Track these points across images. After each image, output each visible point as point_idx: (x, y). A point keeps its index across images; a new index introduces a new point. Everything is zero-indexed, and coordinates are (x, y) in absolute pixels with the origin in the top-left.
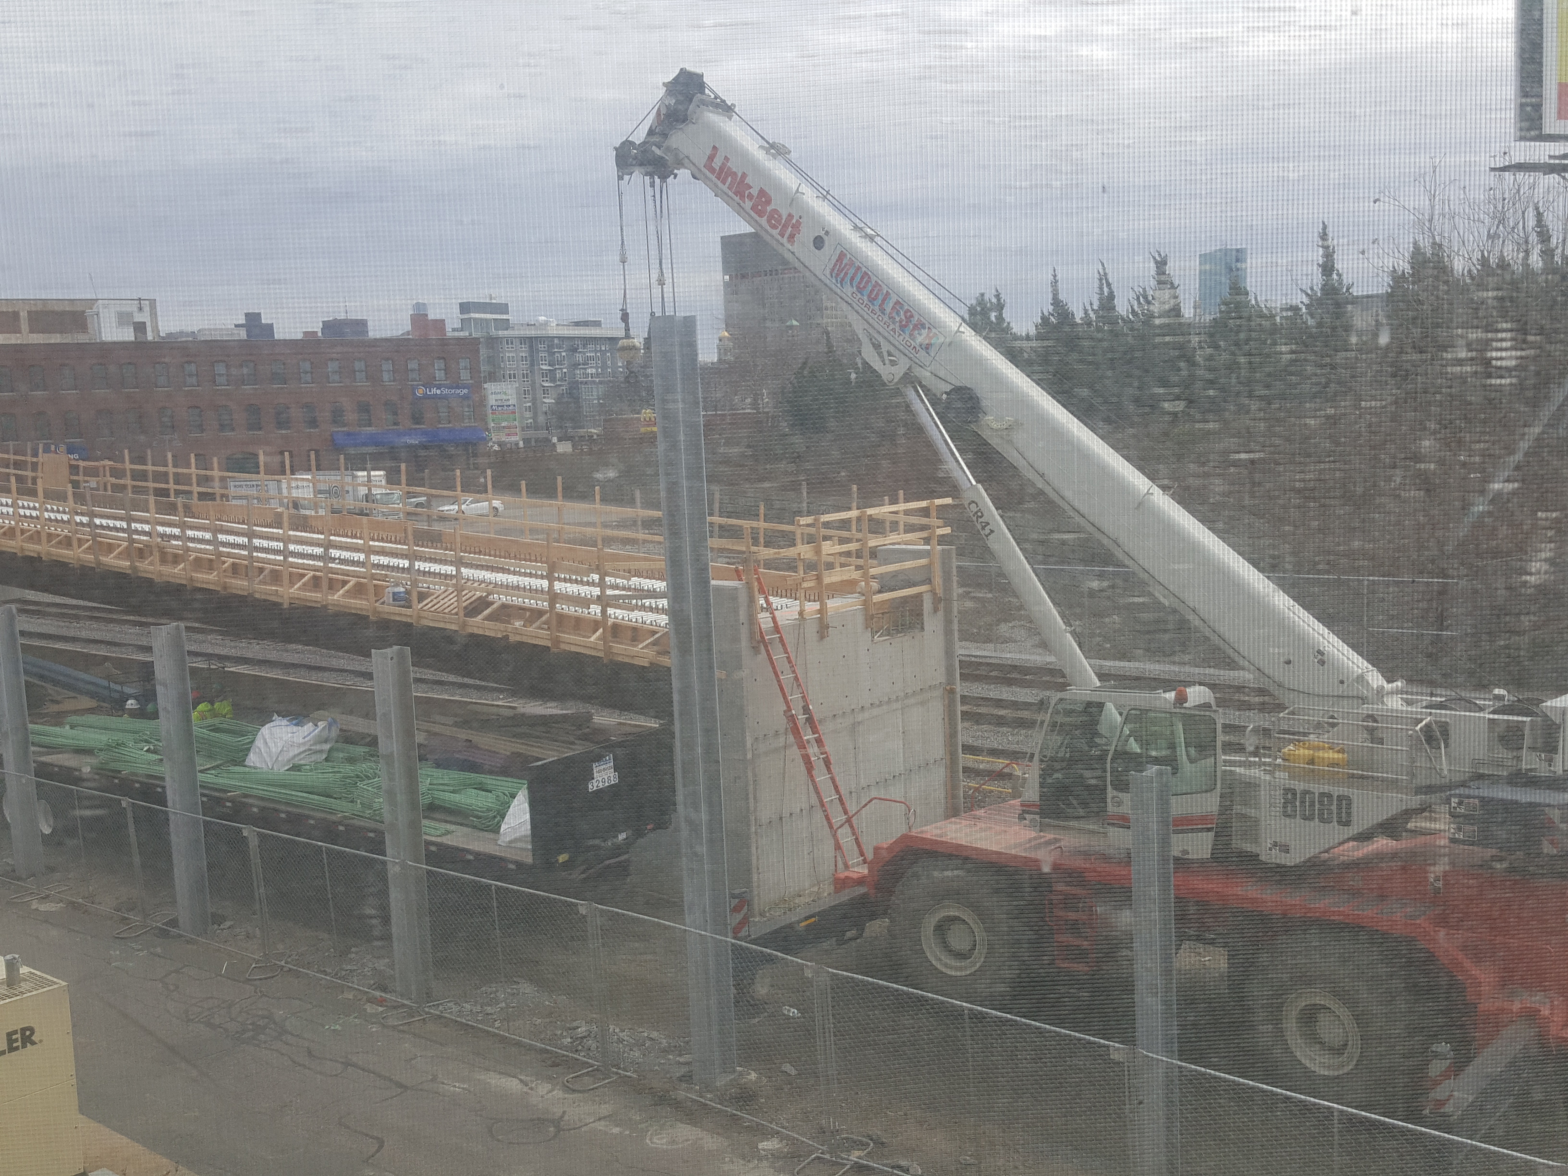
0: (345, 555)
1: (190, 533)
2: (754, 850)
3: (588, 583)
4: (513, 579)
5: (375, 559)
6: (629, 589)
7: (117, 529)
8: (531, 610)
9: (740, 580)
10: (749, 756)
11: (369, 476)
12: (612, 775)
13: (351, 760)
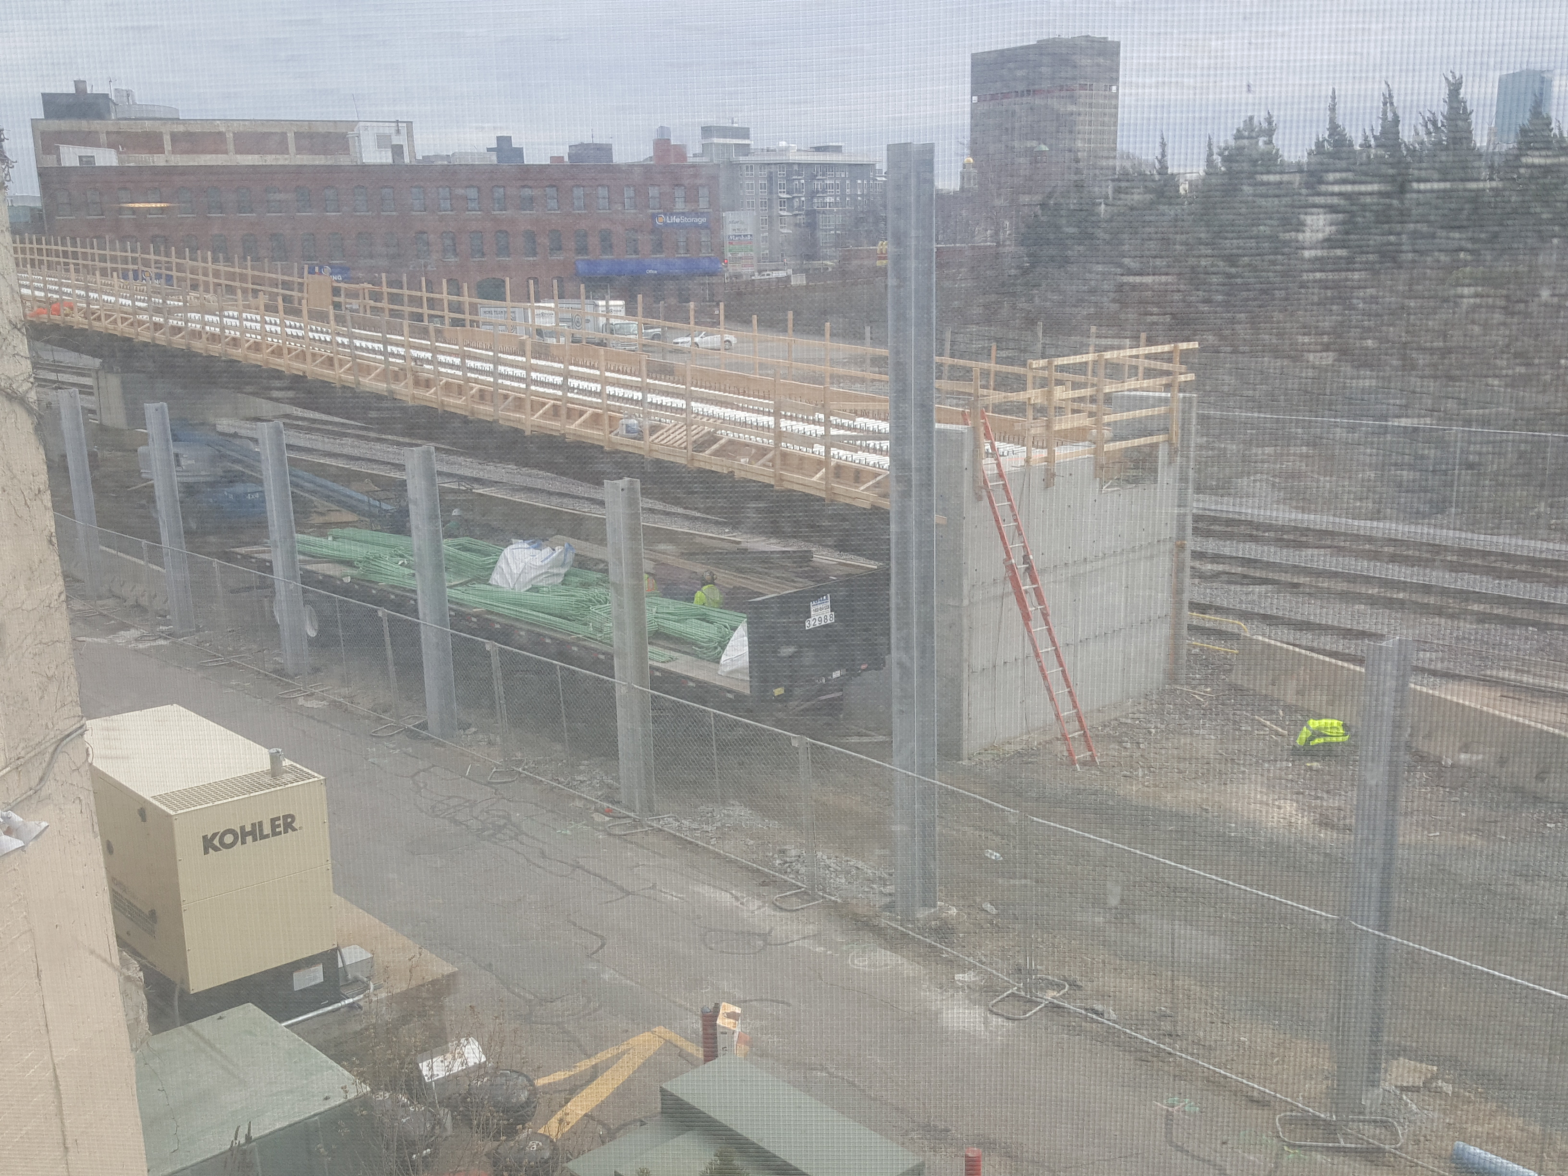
0: (584, 385)
1: (442, 358)
2: (965, 695)
3: (814, 422)
4: (741, 415)
5: (610, 390)
6: (855, 429)
7: (374, 351)
8: (757, 447)
9: (966, 424)
10: (966, 602)
11: (607, 306)
12: (828, 614)
13: (585, 585)
